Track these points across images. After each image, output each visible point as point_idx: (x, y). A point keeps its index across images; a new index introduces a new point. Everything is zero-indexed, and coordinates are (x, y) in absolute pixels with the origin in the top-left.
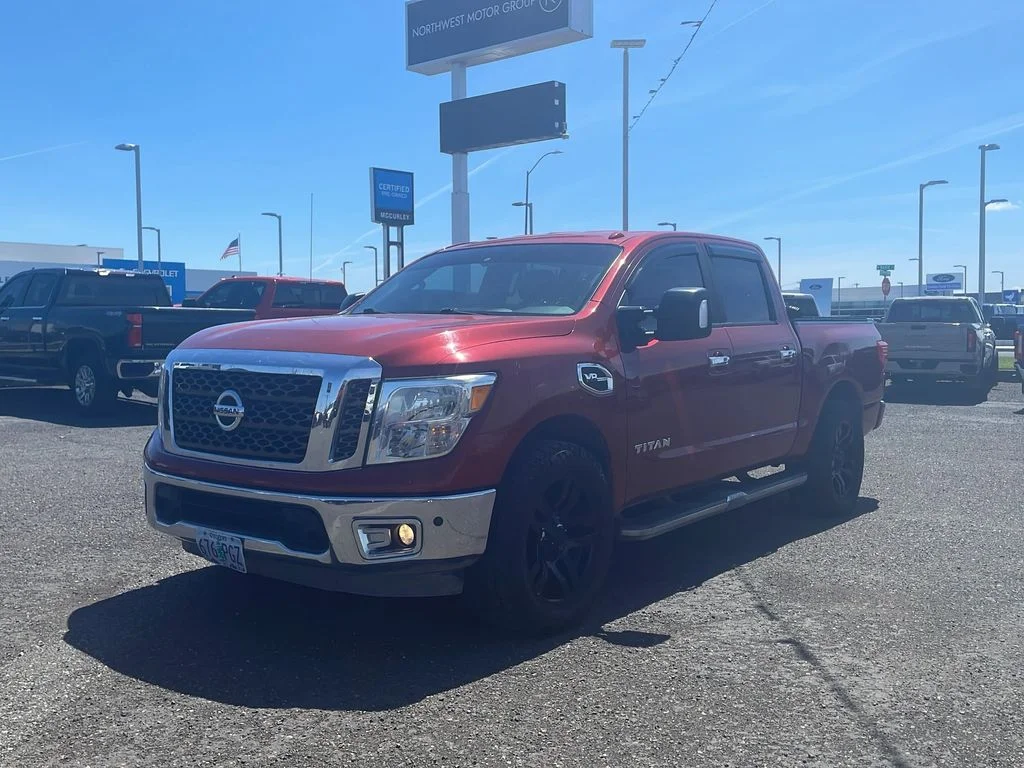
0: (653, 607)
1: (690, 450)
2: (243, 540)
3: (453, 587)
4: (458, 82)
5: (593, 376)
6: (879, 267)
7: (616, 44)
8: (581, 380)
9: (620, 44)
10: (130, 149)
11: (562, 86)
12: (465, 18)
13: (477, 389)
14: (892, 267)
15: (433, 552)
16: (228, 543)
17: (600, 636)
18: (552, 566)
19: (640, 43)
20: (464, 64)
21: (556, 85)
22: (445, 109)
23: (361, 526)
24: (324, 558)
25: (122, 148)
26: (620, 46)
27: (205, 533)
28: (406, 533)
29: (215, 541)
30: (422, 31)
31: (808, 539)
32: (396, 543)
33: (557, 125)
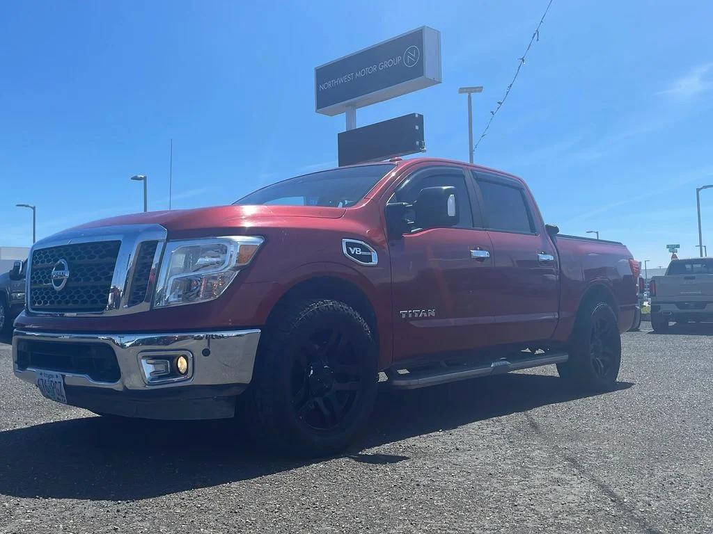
0: (411, 441)
1: (452, 321)
2: (63, 377)
3: (224, 412)
4: (351, 118)
5: (359, 251)
6: (668, 247)
7: (462, 91)
8: (345, 251)
9: (465, 90)
10: (141, 179)
11: (421, 117)
12: (354, 75)
13: (244, 247)
14: (678, 246)
15: (204, 378)
16: (55, 379)
17: (353, 458)
18: (319, 400)
19: (479, 89)
20: (354, 106)
21: (417, 116)
22: (341, 137)
23: (144, 357)
24: (117, 386)
25: (135, 178)
26: (466, 92)
27: (41, 374)
28: (182, 364)
29: (47, 379)
30: (326, 86)
31: (565, 404)
32: (175, 371)
33: (418, 143)
